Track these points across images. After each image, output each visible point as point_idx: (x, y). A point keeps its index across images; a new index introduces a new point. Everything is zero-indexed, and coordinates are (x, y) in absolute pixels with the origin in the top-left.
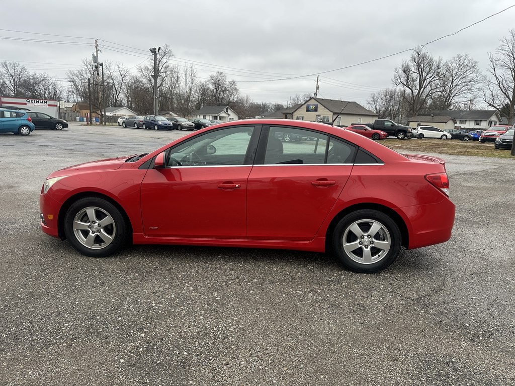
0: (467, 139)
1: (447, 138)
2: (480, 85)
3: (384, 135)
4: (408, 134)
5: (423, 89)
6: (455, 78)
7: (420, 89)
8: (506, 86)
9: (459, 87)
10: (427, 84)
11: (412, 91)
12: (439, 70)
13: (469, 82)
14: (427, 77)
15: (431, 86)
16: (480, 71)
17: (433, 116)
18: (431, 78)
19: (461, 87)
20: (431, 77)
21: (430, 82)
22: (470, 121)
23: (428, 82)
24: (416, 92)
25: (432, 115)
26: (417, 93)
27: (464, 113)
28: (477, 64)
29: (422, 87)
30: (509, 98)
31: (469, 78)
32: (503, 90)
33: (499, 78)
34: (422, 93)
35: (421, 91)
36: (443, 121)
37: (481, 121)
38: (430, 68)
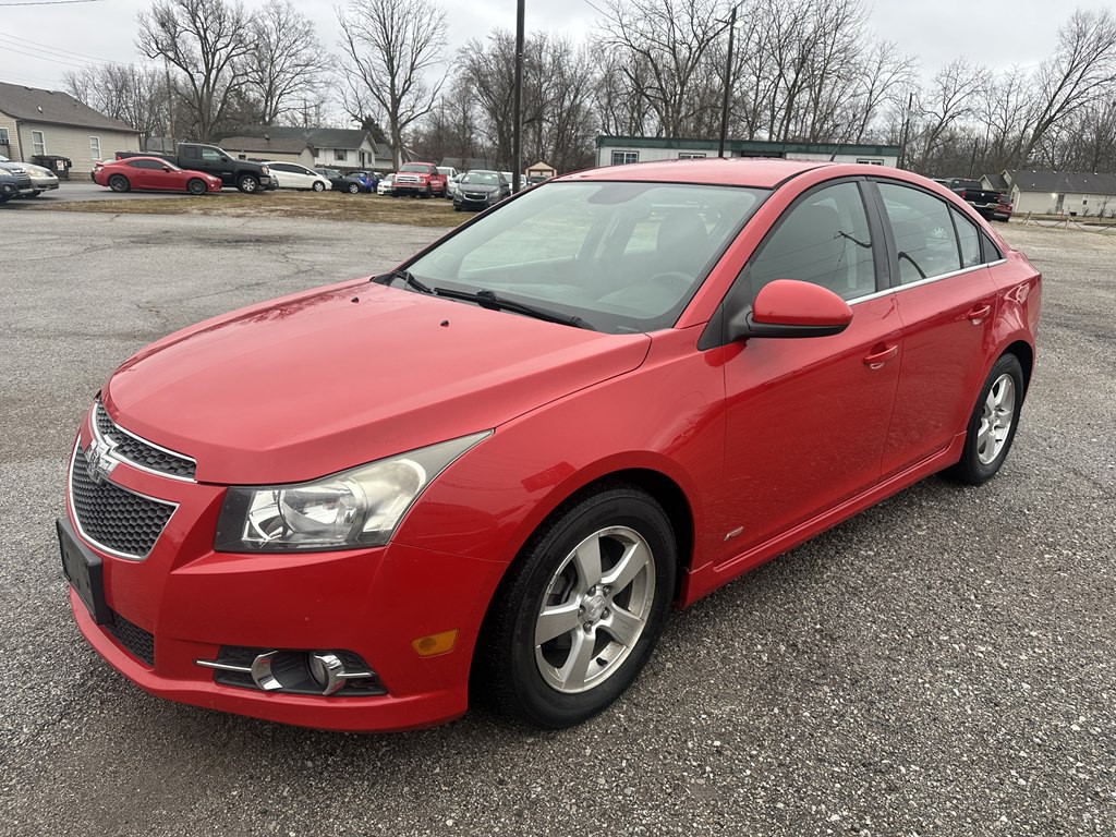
0: (354, 189)
1: (324, 189)
2: (327, 75)
3: (215, 183)
4: (264, 181)
5: (214, 72)
6: (276, 55)
7: (209, 71)
8: (377, 82)
9: (289, 76)
10: (222, 62)
11: (191, 76)
12: (241, 31)
13: (307, 65)
14: (219, 45)
15: (233, 68)
16: (320, 43)
17: (268, 139)
18: (230, 48)
19: (291, 76)
20: (227, 46)
21: (228, 58)
22: (325, 150)
23: (224, 57)
24: (200, 79)
25: (267, 136)
26: (203, 81)
27: (311, 133)
28: (313, 28)
29: (212, 68)
30: (385, 105)
31: (304, 58)
32: (375, 90)
33: (363, 62)
34: (215, 82)
35: (213, 76)
36: (291, 151)
37: (345, 151)
38: (220, 24)
